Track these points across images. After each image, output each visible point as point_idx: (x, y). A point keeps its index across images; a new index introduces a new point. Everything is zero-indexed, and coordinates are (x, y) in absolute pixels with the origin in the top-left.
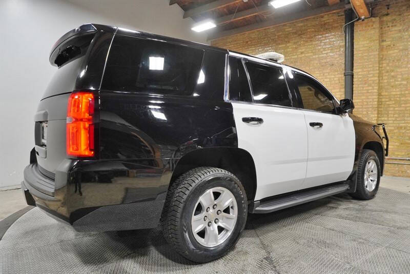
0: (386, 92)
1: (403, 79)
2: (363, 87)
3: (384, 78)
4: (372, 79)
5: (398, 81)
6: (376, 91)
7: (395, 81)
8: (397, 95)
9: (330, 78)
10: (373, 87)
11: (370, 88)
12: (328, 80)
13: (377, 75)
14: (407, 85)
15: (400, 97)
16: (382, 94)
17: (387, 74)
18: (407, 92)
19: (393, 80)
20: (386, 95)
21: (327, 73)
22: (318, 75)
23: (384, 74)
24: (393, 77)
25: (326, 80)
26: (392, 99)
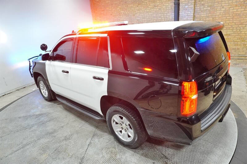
0: (198, 15)
1: (208, 7)
2: (185, 12)
3: (197, 5)
4: (190, 6)
5: (205, 7)
6: (192, 14)
7: (204, 7)
8: (204, 16)
9: (166, 6)
10: (190, 12)
11: (189, 12)
12: (165, 7)
13: (194, 4)
14: (210, 10)
15: (205, 18)
16: (196, 16)
17: (199, 3)
18: (210, 15)
19: (203, 7)
20: (198, 17)
21: (164, 2)
22: (159, 3)
23: (198, 3)
24: (203, 5)
25: (163, 7)
26: (201, 19)
